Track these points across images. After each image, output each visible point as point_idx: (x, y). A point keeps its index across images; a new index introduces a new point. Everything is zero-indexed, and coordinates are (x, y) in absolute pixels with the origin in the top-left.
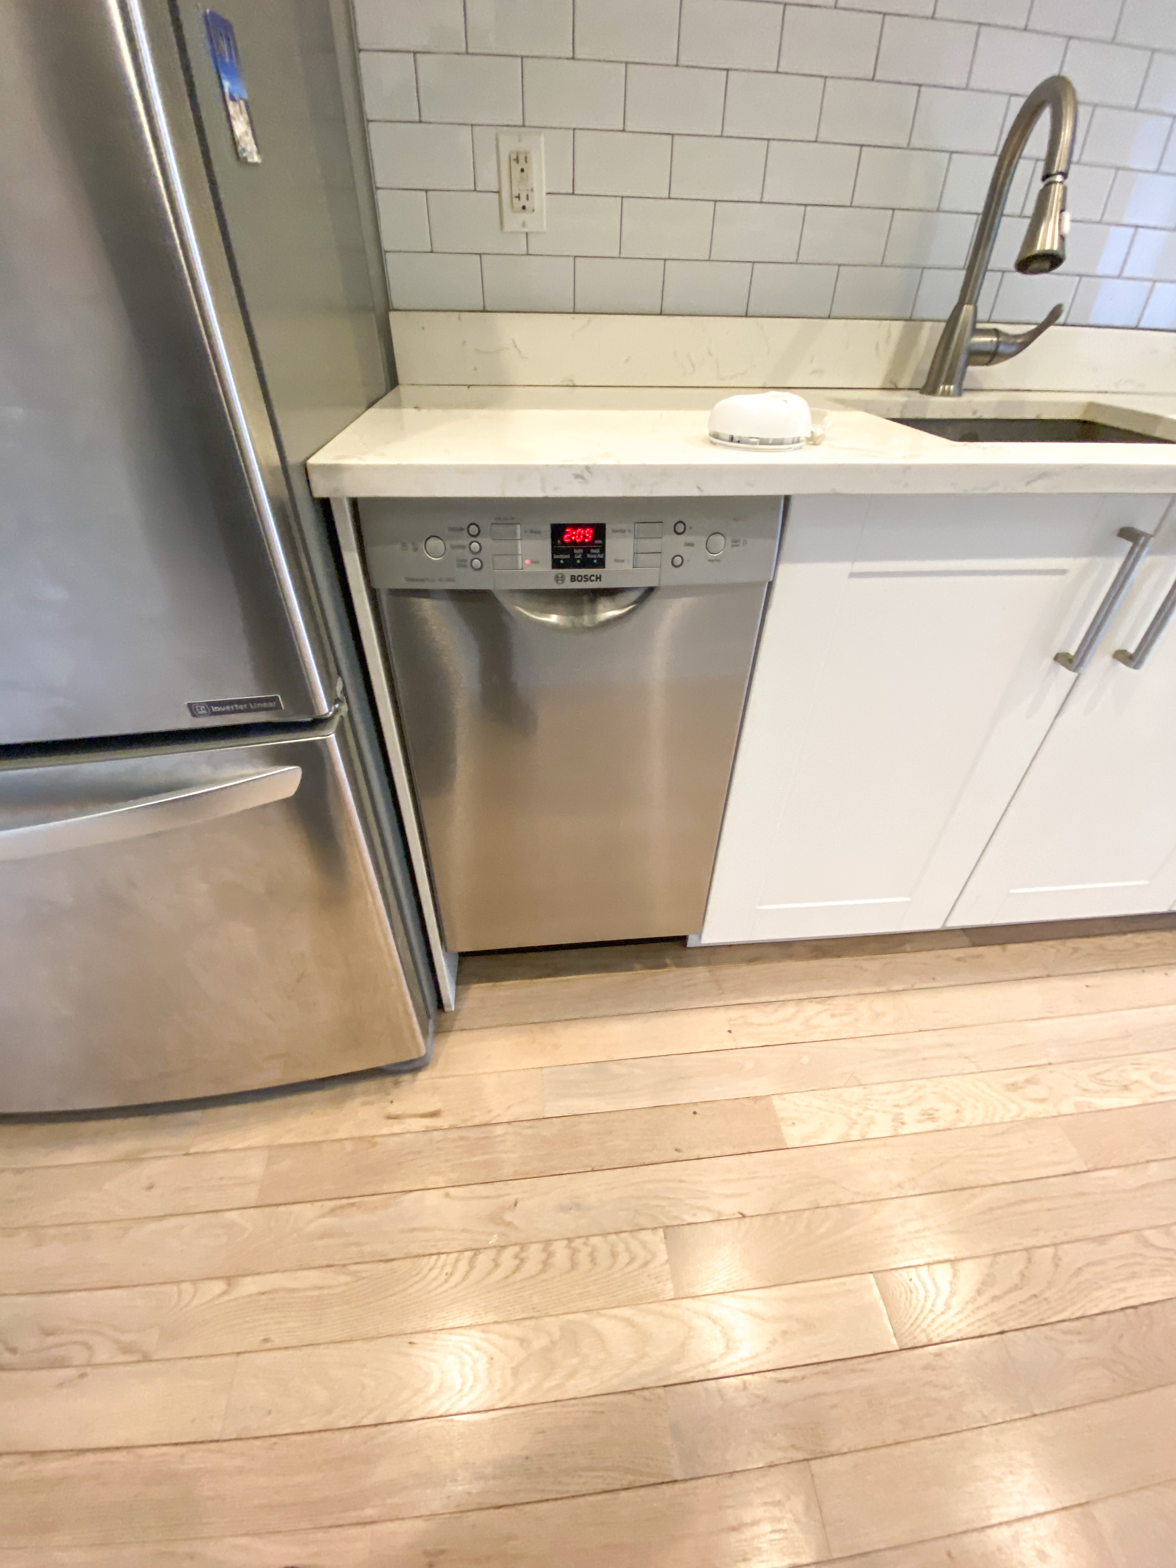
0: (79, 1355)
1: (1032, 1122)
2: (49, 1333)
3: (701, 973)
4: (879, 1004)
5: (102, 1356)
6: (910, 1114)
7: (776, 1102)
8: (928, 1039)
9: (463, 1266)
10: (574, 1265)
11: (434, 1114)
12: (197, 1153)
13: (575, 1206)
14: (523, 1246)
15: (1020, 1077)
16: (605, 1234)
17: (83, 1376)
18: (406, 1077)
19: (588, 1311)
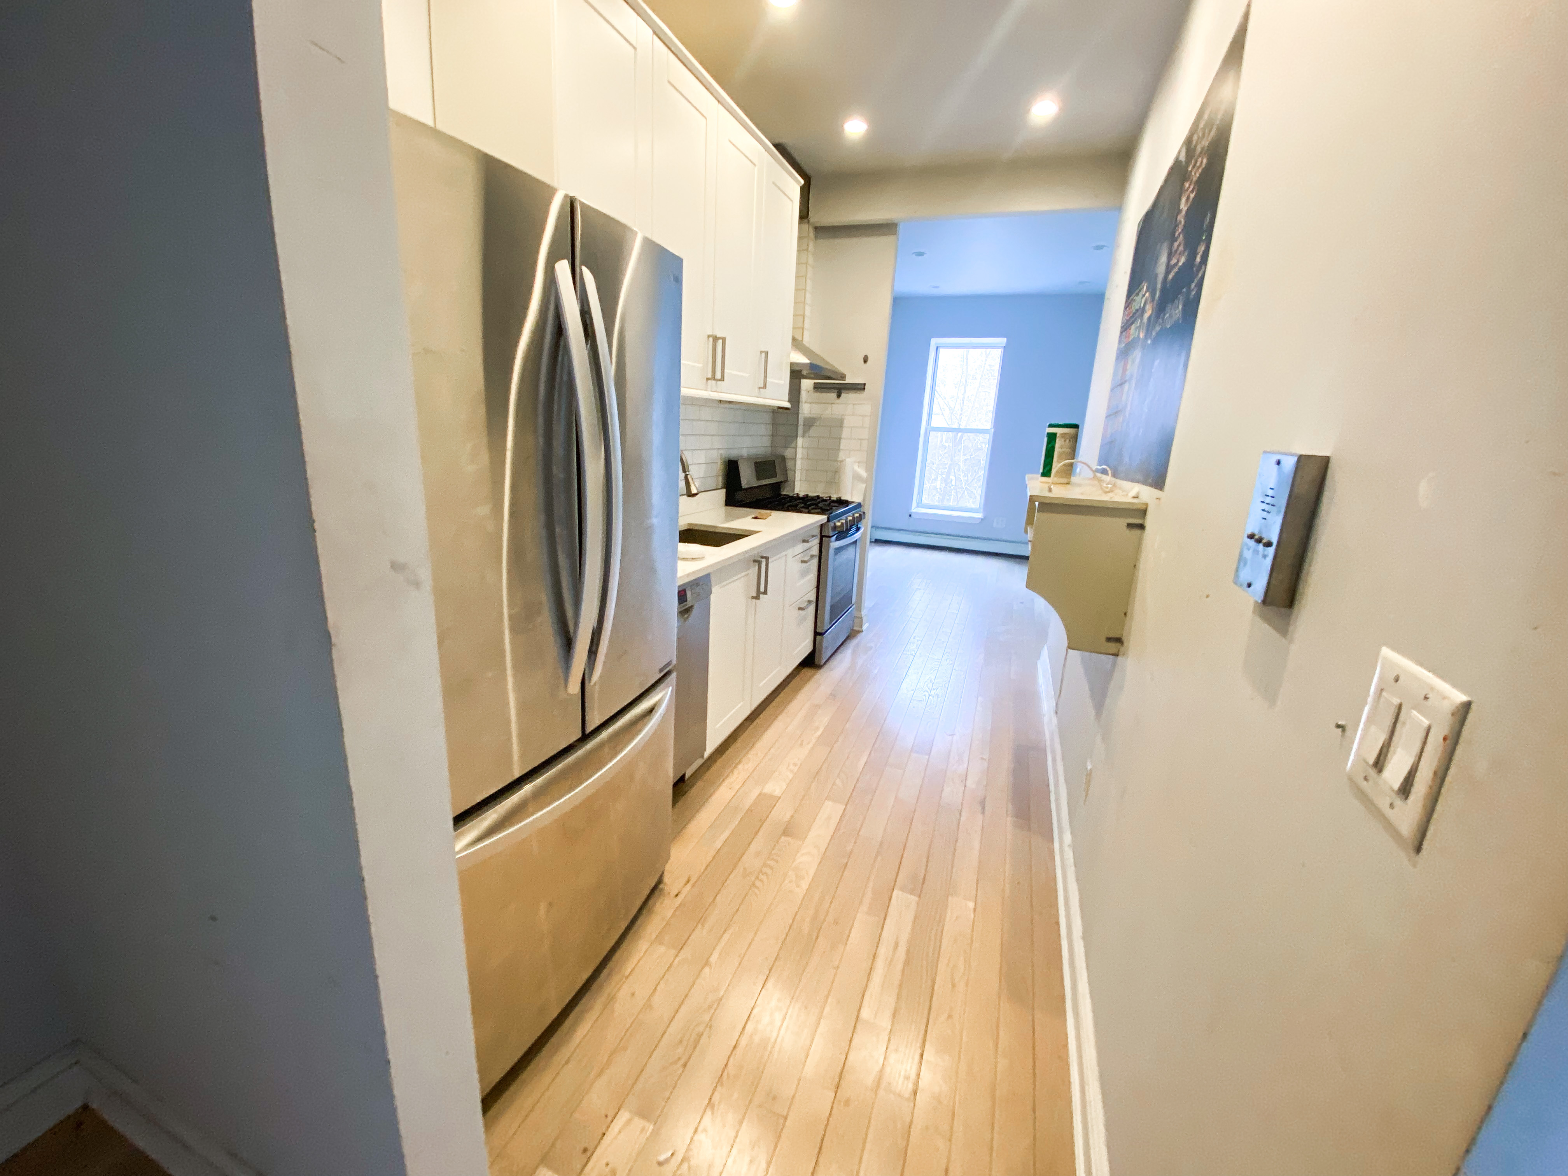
0: (701, 1028)
1: (812, 748)
2: (681, 1042)
3: (700, 784)
4: (753, 752)
5: (707, 1017)
6: (791, 767)
7: (765, 791)
8: (772, 751)
9: (756, 891)
10: (777, 862)
11: (688, 881)
12: (630, 973)
13: (758, 854)
14: (761, 871)
15: (800, 742)
16: (773, 849)
17: (711, 1027)
18: (661, 886)
19: (793, 862)
